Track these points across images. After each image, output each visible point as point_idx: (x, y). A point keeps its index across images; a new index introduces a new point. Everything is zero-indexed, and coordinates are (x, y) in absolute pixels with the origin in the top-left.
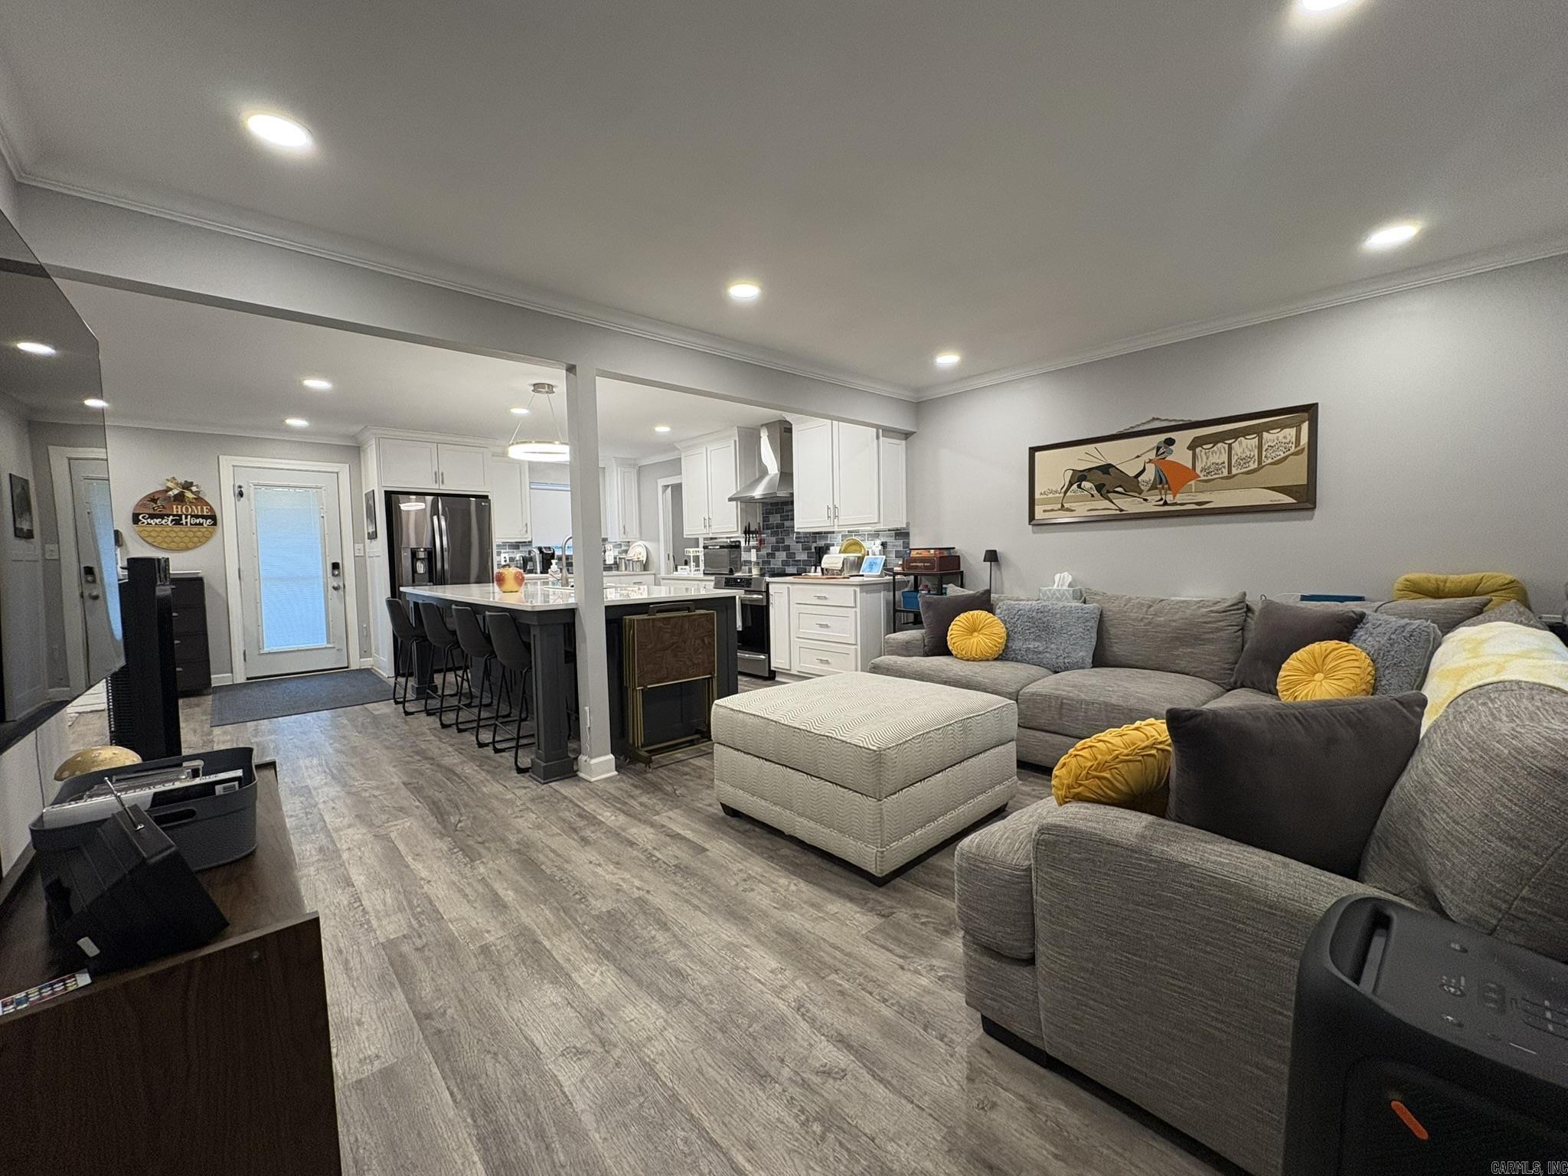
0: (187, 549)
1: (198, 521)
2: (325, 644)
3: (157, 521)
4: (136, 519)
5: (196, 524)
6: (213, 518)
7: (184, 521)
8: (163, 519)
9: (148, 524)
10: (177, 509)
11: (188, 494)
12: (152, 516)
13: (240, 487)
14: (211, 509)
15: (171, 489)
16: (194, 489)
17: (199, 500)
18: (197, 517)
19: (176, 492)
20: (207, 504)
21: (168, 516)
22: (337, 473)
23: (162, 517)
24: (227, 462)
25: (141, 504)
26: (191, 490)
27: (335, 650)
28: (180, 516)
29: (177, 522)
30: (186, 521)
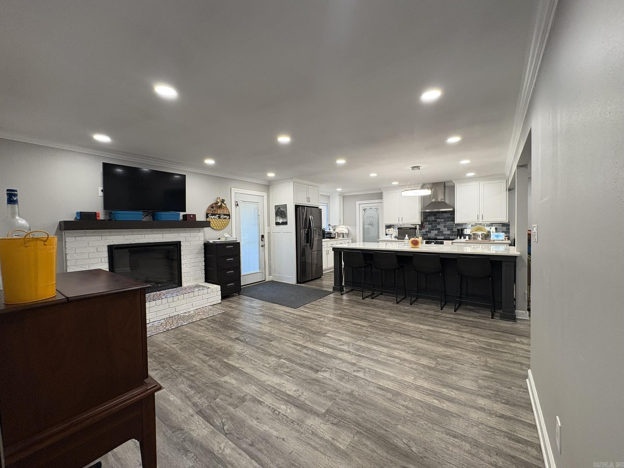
0: (222, 229)
2: (258, 271)
3: (214, 217)
4: (207, 216)
5: (225, 218)
6: (229, 215)
7: (221, 217)
8: (215, 216)
9: (211, 218)
10: (219, 211)
11: (223, 205)
12: (212, 215)
13: (237, 202)
14: (229, 212)
15: (218, 203)
17: (225, 208)
18: (225, 215)
19: (220, 204)
20: (228, 209)
21: (217, 214)
22: (263, 196)
23: (215, 215)
24: (234, 190)
25: (208, 209)
26: (224, 203)
27: (261, 273)
28: (220, 214)
29: (219, 217)
30: (222, 216)
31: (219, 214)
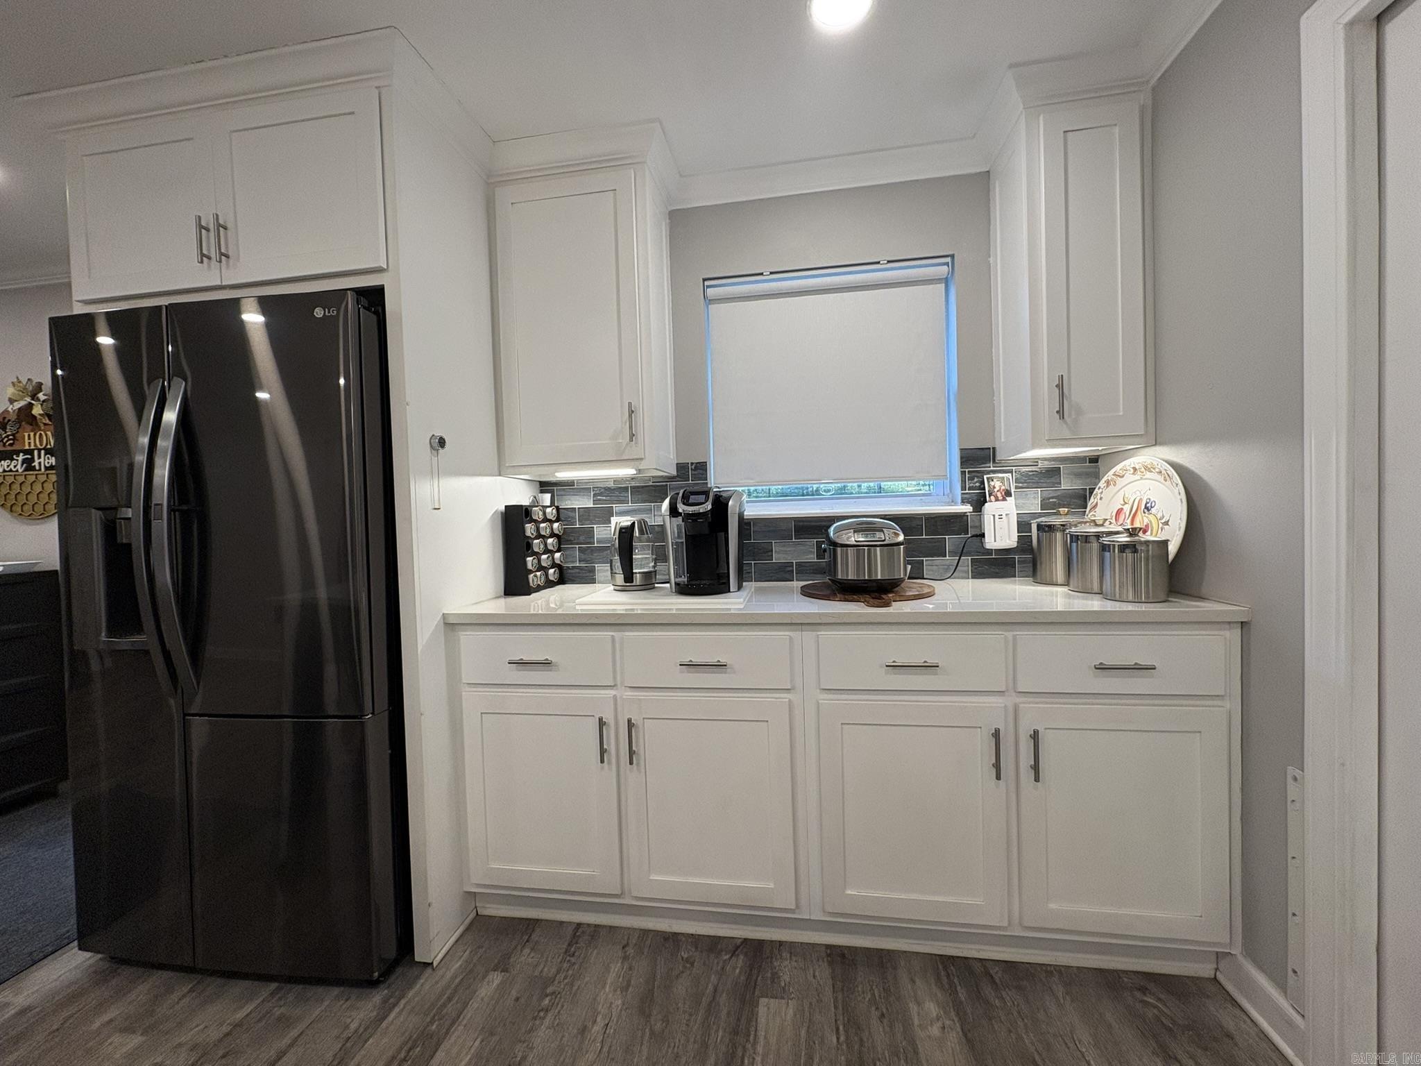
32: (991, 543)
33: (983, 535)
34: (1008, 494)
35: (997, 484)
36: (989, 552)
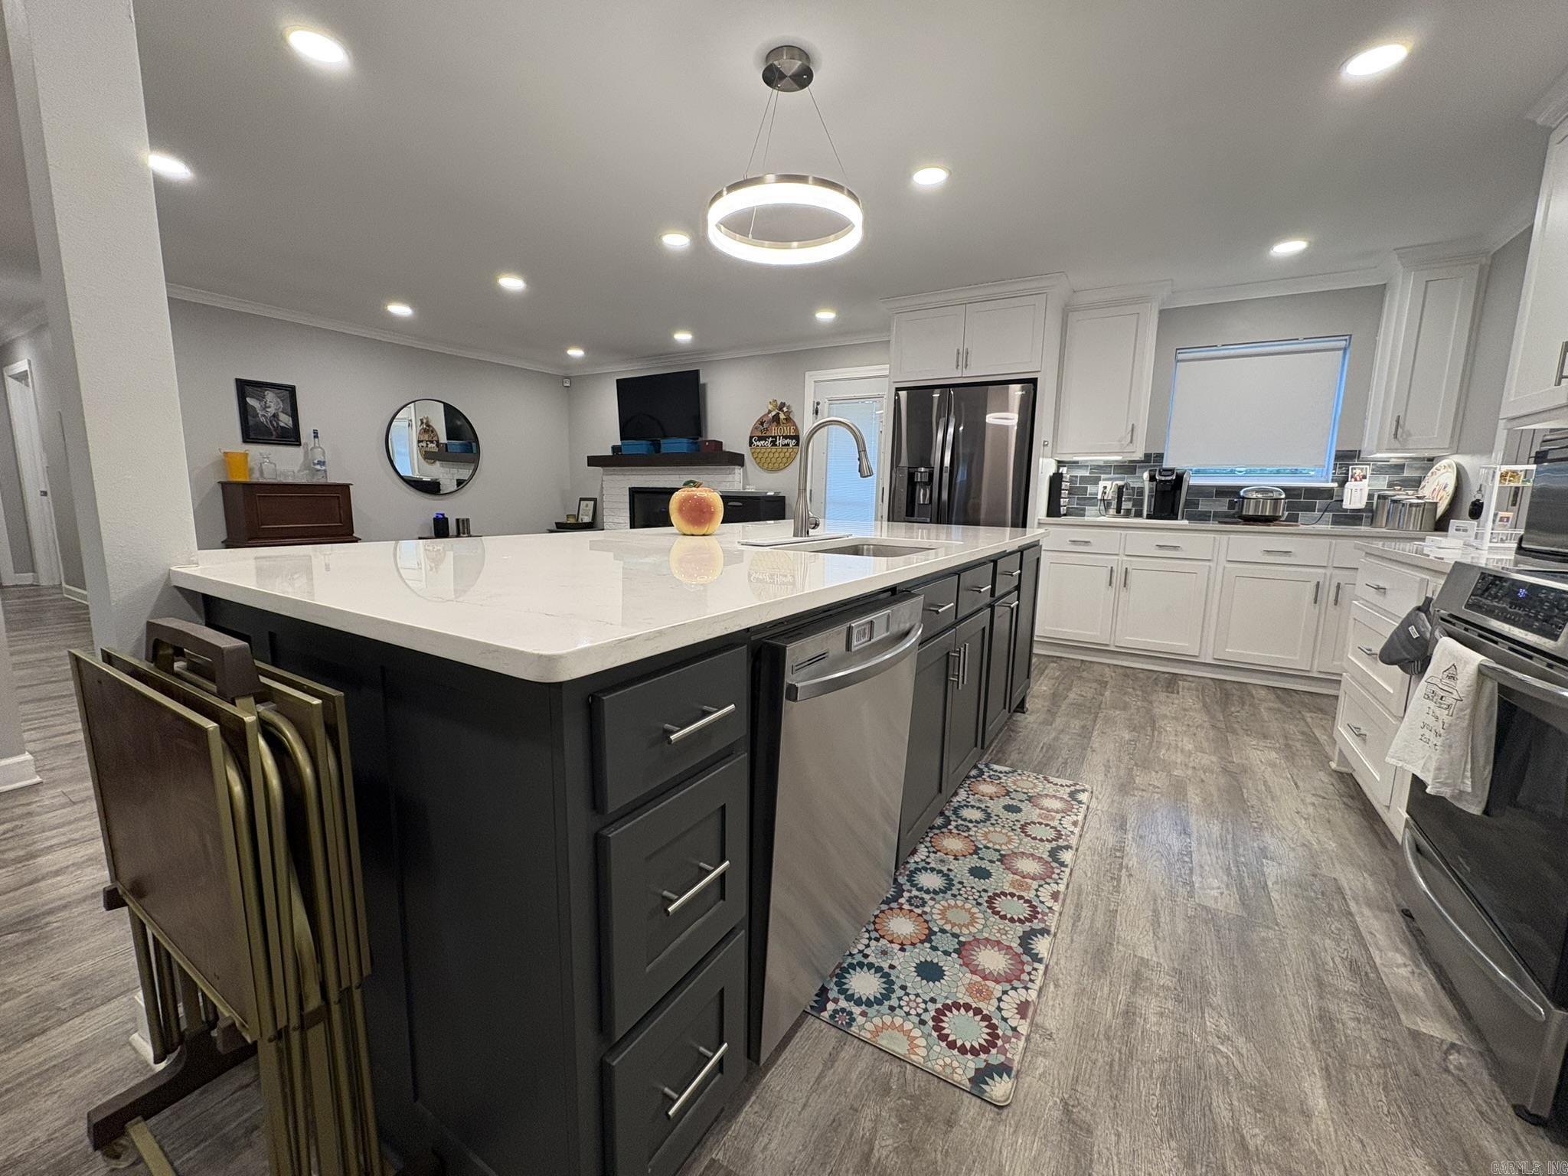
0: (779, 469)
1: (786, 442)
3: (762, 442)
4: (751, 443)
5: (785, 445)
6: (797, 438)
7: (778, 442)
8: (766, 441)
9: (757, 446)
10: (775, 431)
11: (782, 416)
12: (760, 439)
13: (818, 403)
14: (796, 430)
15: (770, 412)
16: (785, 409)
17: (788, 419)
18: (786, 437)
19: (773, 413)
20: (795, 425)
21: (769, 437)
23: (764, 438)
24: (811, 378)
25: (755, 428)
26: (784, 411)
28: (775, 437)
29: (774, 444)
30: (780, 441)
31: (772, 437)
32: (1346, 505)
33: (1342, 501)
34: (1364, 477)
35: (1358, 472)
36: (1346, 510)
